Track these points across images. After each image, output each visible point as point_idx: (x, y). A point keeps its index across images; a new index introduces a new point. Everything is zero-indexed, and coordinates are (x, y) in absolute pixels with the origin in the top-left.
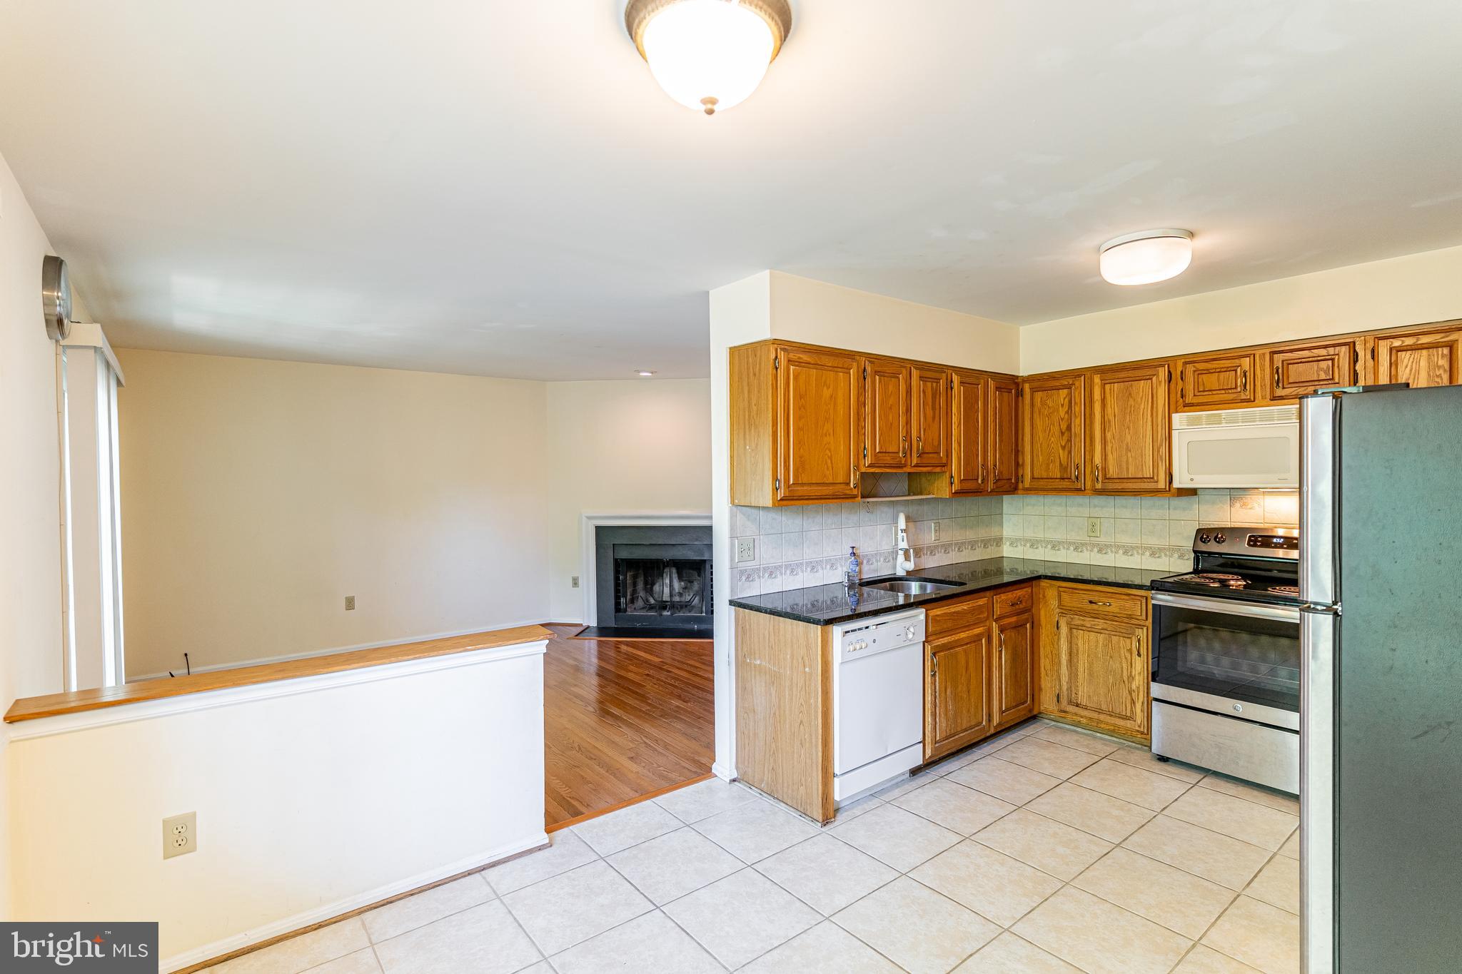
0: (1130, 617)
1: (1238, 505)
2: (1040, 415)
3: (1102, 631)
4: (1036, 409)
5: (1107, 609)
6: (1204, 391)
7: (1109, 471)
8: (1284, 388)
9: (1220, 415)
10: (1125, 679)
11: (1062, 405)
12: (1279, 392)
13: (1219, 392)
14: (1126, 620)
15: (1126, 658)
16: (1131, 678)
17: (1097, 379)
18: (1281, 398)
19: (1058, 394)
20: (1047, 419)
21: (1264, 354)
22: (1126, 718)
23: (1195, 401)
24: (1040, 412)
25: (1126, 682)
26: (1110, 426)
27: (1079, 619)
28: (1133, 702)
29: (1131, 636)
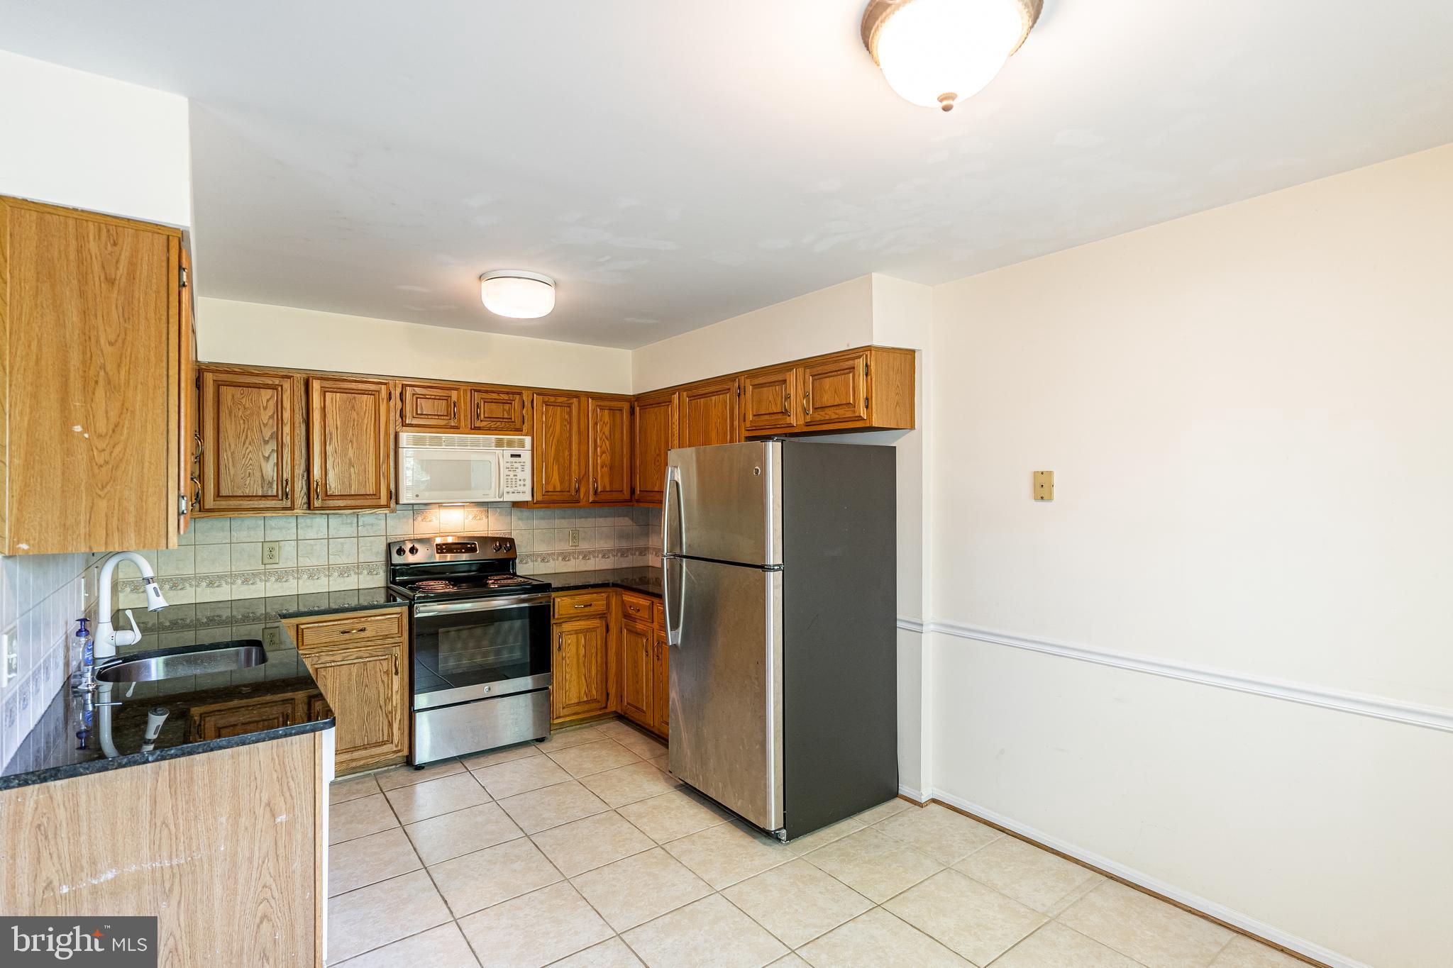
0: (386, 637)
1: (420, 519)
2: (230, 415)
3: (355, 661)
4: (223, 408)
5: (363, 634)
6: (422, 414)
7: (330, 488)
8: (481, 421)
9: (440, 438)
10: (382, 703)
11: (265, 408)
12: (478, 424)
13: (434, 417)
14: (379, 642)
15: (383, 681)
16: (389, 699)
17: (316, 385)
18: (479, 428)
19: (259, 394)
20: (242, 422)
21: (466, 390)
22: (384, 743)
23: (415, 422)
24: (230, 413)
25: (383, 708)
26: (331, 439)
27: (327, 655)
28: (390, 725)
29: (387, 657)
